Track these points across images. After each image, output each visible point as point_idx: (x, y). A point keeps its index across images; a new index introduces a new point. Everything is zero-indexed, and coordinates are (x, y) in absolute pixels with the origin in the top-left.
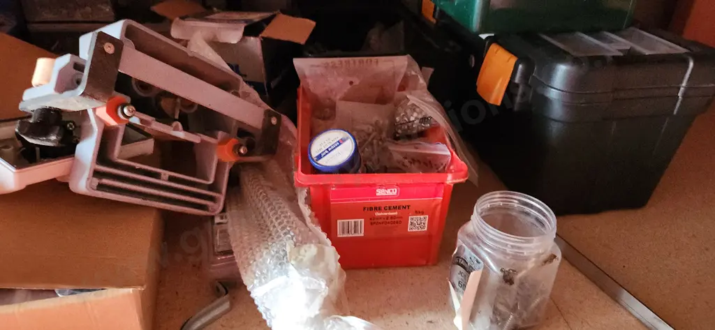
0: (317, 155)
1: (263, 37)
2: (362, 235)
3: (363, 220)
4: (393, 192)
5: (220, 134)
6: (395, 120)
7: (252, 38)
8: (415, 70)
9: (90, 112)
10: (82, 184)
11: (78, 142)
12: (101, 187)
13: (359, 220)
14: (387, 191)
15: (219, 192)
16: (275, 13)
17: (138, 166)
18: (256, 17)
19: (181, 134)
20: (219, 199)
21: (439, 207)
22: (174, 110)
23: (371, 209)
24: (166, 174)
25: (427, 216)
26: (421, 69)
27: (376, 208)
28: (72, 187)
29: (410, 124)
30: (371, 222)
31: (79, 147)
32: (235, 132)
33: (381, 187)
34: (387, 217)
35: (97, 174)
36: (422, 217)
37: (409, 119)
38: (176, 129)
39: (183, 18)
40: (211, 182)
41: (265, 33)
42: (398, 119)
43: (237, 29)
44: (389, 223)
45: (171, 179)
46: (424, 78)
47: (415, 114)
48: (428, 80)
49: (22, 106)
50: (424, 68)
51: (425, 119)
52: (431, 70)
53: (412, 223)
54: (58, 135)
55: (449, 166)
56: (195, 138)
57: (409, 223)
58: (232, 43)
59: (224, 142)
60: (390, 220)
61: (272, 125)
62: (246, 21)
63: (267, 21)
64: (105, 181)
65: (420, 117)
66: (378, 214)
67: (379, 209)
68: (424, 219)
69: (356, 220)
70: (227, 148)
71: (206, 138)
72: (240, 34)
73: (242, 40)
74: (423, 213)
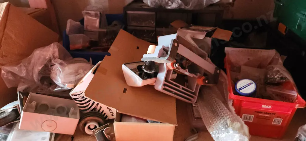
0: (239, 88)
1: (213, 38)
2: (252, 121)
3: (253, 116)
4: (269, 107)
5: (198, 74)
6: (267, 77)
7: (208, 38)
8: (278, 56)
9: (165, 64)
10: (160, 87)
11: (158, 73)
12: (165, 89)
13: (252, 116)
14: (266, 106)
15: (196, 95)
16: (217, 27)
17: (174, 83)
18: (209, 29)
19: (187, 73)
20: (195, 98)
21: (289, 116)
22: (186, 65)
23: (258, 112)
24: (181, 86)
25: (282, 119)
26: (280, 55)
27: (260, 112)
28: (156, 88)
29: (274, 79)
30: (257, 117)
31: (158, 74)
32: (203, 74)
33: (264, 104)
34: (264, 117)
35: (165, 85)
36: (280, 119)
37: (274, 77)
38: (186, 71)
39: (182, 28)
40: (194, 91)
41: (213, 36)
42: (268, 76)
43: (202, 34)
44: (264, 119)
45: (183, 89)
46: (282, 60)
47: (277, 75)
48: (284, 61)
49: (142, 59)
50: (282, 55)
51: (282, 78)
52: (285, 57)
53: (274, 121)
54: (154, 71)
55: (296, 100)
56: (191, 75)
57: (274, 120)
58: (201, 39)
59: (200, 77)
60: (265, 118)
61: (218, 73)
62: (206, 31)
63: (213, 31)
64: (166, 87)
65: (280, 77)
66: (260, 114)
67: (262, 113)
68: (281, 120)
69: (251, 115)
70: (201, 80)
71: (195, 76)
72: (204, 36)
73: (205, 38)
74: (280, 118)
